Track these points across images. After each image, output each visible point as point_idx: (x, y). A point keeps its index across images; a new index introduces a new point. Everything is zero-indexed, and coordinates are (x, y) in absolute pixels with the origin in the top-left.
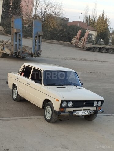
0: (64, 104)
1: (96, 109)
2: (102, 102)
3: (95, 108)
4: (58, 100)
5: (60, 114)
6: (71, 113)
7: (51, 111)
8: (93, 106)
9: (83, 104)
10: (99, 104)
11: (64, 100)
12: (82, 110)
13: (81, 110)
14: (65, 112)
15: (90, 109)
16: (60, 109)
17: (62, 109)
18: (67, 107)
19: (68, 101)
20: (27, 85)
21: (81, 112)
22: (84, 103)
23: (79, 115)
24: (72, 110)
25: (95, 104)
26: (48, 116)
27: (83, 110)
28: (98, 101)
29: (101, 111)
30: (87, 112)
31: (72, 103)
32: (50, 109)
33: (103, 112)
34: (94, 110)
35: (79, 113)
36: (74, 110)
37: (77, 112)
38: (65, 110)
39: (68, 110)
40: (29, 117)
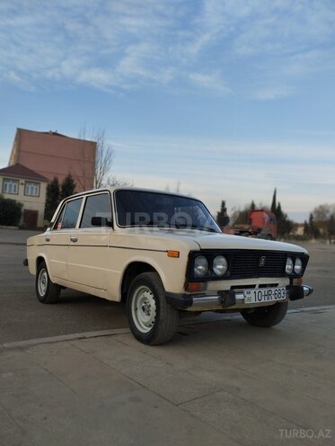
0: (201, 268)
1: (291, 282)
2: (305, 258)
3: (286, 282)
4: (177, 255)
5: (190, 303)
7: (152, 303)
10: (298, 267)
12: (257, 287)
13: (253, 286)
14: (205, 295)
16: (186, 287)
17: (196, 285)
18: (211, 275)
19: (211, 255)
21: (257, 292)
22: (262, 262)
23: (253, 301)
25: (288, 267)
26: (144, 322)
28: (294, 256)
30: (272, 290)
32: (149, 296)
34: (287, 288)
35: (251, 297)
36: (232, 287)
37: (245, 292)
38: (205, 289)
39: (213, 286)
40: (78, 335)
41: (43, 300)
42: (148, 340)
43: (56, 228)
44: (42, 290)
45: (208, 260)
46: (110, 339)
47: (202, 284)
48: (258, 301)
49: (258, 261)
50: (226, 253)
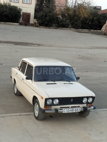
0: (49, 102)
1: (87, 106)
2: (93, 98)
3: (85, 105)
4: (43, 98)
5: (45, 112)
6: (56, 110)
7: (38, 108)
8: (82, 103)
9: (70, 101)
10: (90, 100)
11: (48, 98)
13: (69, 107)
14: (51, 110)
15: (80, 106)
16: (45, 107)
17: (48, 107)
18: (53, 104)
19: (53, 99)
20: (22, 80)
21: (68, 109)
22: (72, 100)
23: (66, 112)
24: (58, 107)
25: (85, 100)
26: (37, 113)
27: (71, 107)
28: (88, 98)
29: (92, 107)
30: (74, 109)
31: (57, 100)
33: (95, 108)
34: (84, 107)
35: (65, 111)
36: (61, 108)
37: (63, 109)
38: (51, 108)
39: (53, 107)
40: (20, 114)
42: (37, 118)
43: (19, 70)
47: (49, 107)
48: (67, 112)
49: (70, 100)
50: (58, 98)
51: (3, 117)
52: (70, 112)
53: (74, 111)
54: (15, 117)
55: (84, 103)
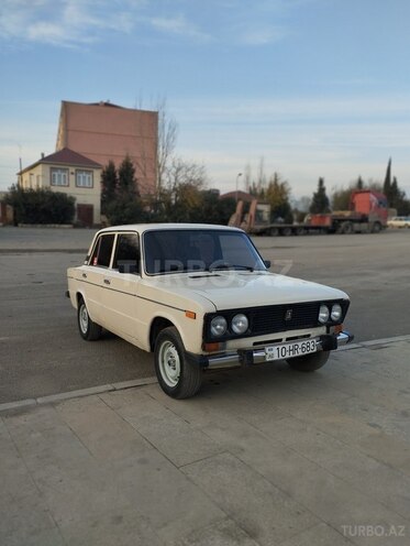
0: (218, 327)
1: (328, 331)
2: (344, 304)
3: (322, 331)
4: (194, 316)
5: (207, 364)
6: (246, 354)
7: (177, 358)
8: (317, 324)
10: (336, 314)
11: (214, 310)
12: (284, 341)
13: (281, 340)
14: (224, 355)
15: (309, 335)
16: (204, 347)
17: (213, 346)
18: (230, 335)
19: (229, 315)
20: (105, 285)
21: (280, 347)
22: (289, 315)
23: (276, 358)
24: (248, 343)
25: (323, 315)
26: (171, 375)
27: (288, 339)
28: (330, 304)
29: (342, 336)
30: (300, 344)
31: (244, 318)
32: (173, 350)
33: (350, 339)
34: (321, 337)
35: (274, 354)
36: (255, 344)
37: (267, 349)
38: (224, 348)
39: (233, 344)
40: (110, 387)
41: (85, 337)
42: (173, 393)
43: (92, 264)
44: (84, 325)
45: (227, 319)
46: (139, 391)
47: (220, 344)
48: (281, 357)
49: (284, 314)
50: (246, 311)
51: (52, 404)
52: (287, 356)
53: (301, 353)
54: (95, 398)
55: (321, 325)
